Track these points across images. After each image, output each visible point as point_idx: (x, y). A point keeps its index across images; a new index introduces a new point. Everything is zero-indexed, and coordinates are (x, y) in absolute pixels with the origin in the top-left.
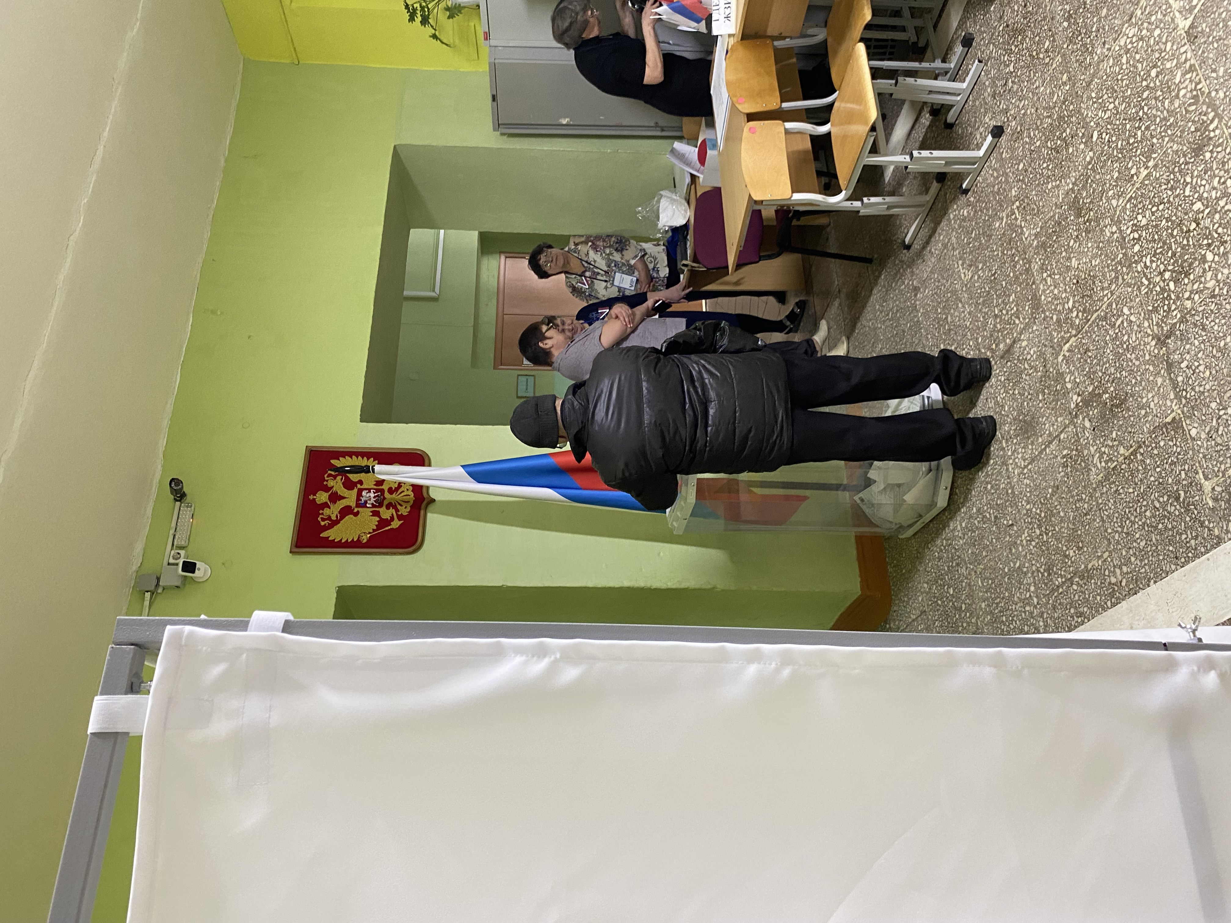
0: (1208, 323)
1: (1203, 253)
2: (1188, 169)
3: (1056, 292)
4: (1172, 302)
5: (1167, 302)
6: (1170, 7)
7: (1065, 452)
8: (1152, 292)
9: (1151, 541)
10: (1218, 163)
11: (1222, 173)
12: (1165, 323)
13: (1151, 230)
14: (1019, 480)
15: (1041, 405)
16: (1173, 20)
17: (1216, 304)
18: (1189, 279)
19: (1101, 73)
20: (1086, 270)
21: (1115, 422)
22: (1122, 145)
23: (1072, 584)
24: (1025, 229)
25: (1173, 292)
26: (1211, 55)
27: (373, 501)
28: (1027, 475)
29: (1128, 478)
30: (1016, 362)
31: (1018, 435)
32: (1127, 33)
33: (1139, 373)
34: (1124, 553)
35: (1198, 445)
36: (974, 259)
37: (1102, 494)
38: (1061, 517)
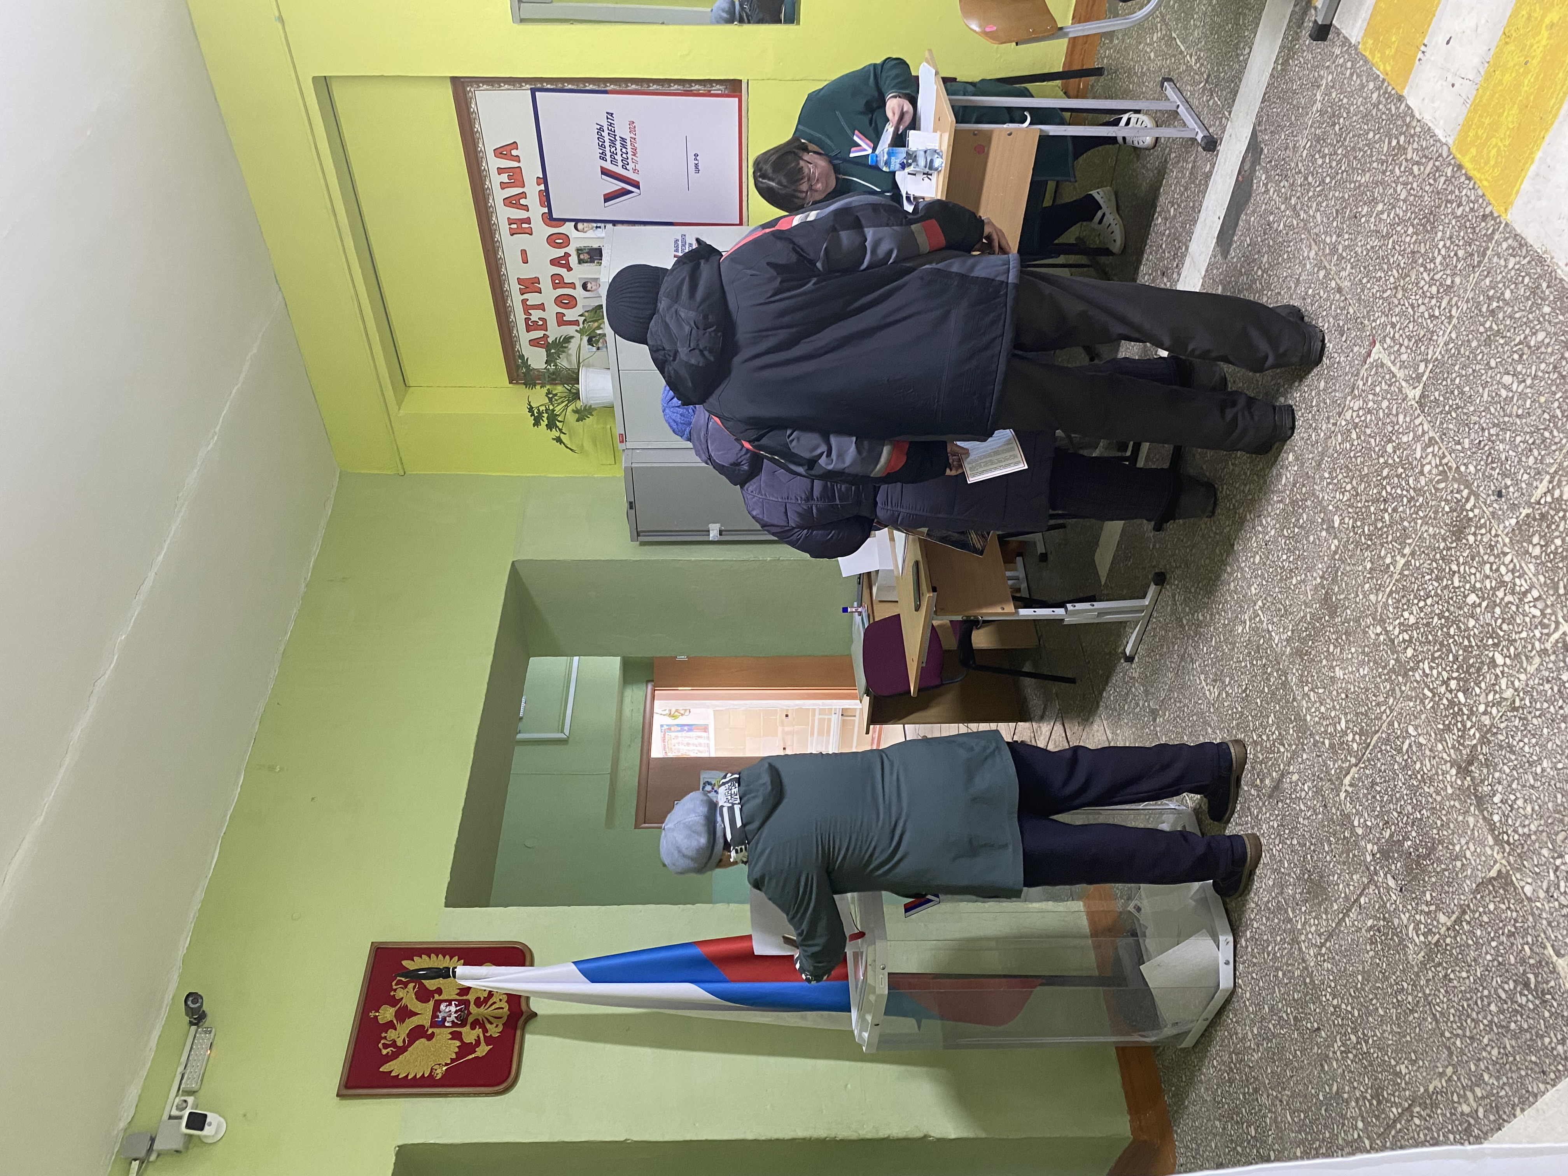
0: (1515, 743)
1: (1491, 655)
2: (1451, 555)
3: (1323, 709)
4: (1465, 717)
5: (1459, 719)
6: (1394, 376)
7: (1370, 923)
8: (1439, 706)
9: (1505, 1048)
10: (1485, 548)
11: (1492, 559)
12: (1463, 745)
13: (1422, 630)
14: (1317, 964)
15: (1328, 858)
16: (1400, 390)
17: (1520, 718)
18: (1480, 688)
19: (1331, 451)
20: (1355, 681)
21: (1427, 879)
22: (1369, 530)
23: (1412, 1117)
24: (1273, 634)
25: (1464, 705)
26: (1451, 426)
27: (454, 1015)
28: (1326, 957)
29: (1457, 958)
30: (1288, 801)
31: (1307, 901)
32: (1351, 405)
33: (1444, 812)
34: (1473, 1068)
35: (1538, 908)
36: (1219, 673)
37: (1428, 981)
38: (1380, 1016)
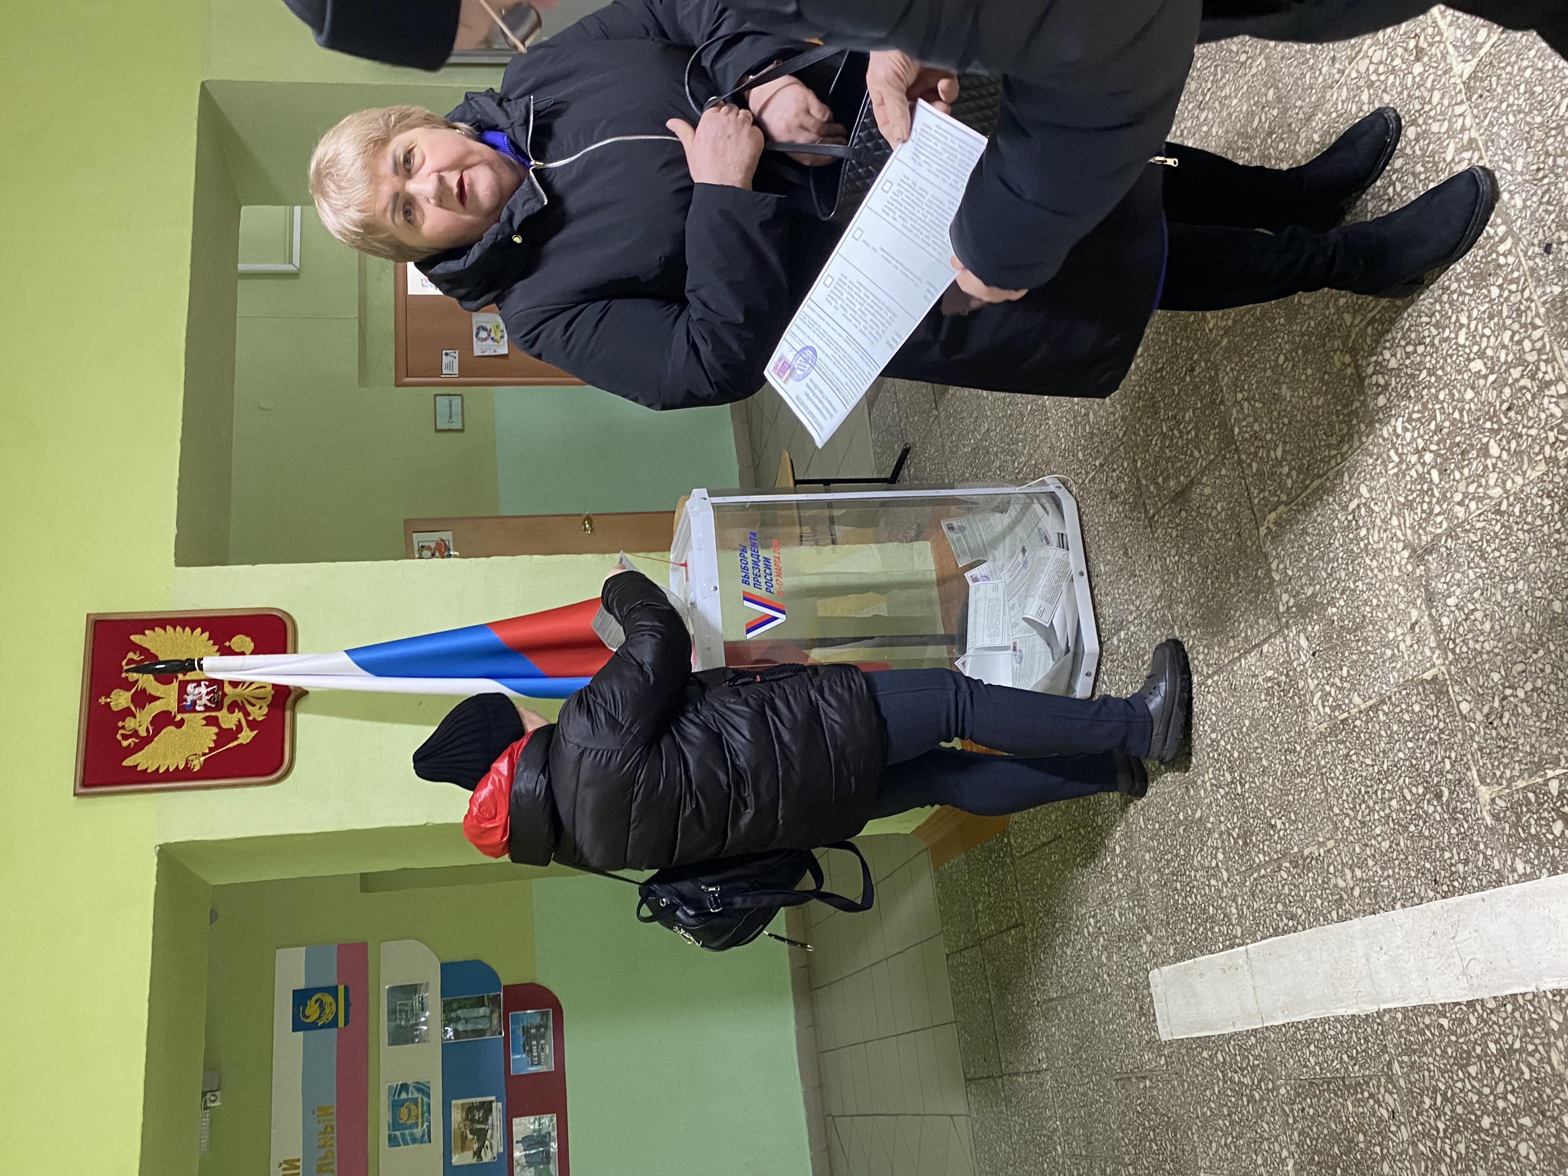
0: (1489, 550)
1: (1485, 440)
2: (1463, 303)
3: (1257, 427)
4: (1435, 500)
5: (1427, 499)
6: (1440, 33)
7: (1270, 673)
8: (1404, 476)
9: (1398, 844)
10: (1510, 308)
11: (1516, 326)
12: (1424, 529)
13: (1403, 380)
15: (1232, 590)
16: (1444, 56)
17: (1503, 526)
18: (1462, 474)
19: (1328, 106)
20: (1304, 409)
21: (1347, 654)
23: (1280, 869)
25: (1437, 486)
26: (1504, 133)
27: (205, 698)
28: (1211, 689)
29: (1364, 743)
30: (1194, 514)
31: (1199, 626)
32: (1370, 53)
33: (1383, 593)
34: (1358, 850)
35: (1471, 729)
37: (1325, 753)
38: (1263, 766)
